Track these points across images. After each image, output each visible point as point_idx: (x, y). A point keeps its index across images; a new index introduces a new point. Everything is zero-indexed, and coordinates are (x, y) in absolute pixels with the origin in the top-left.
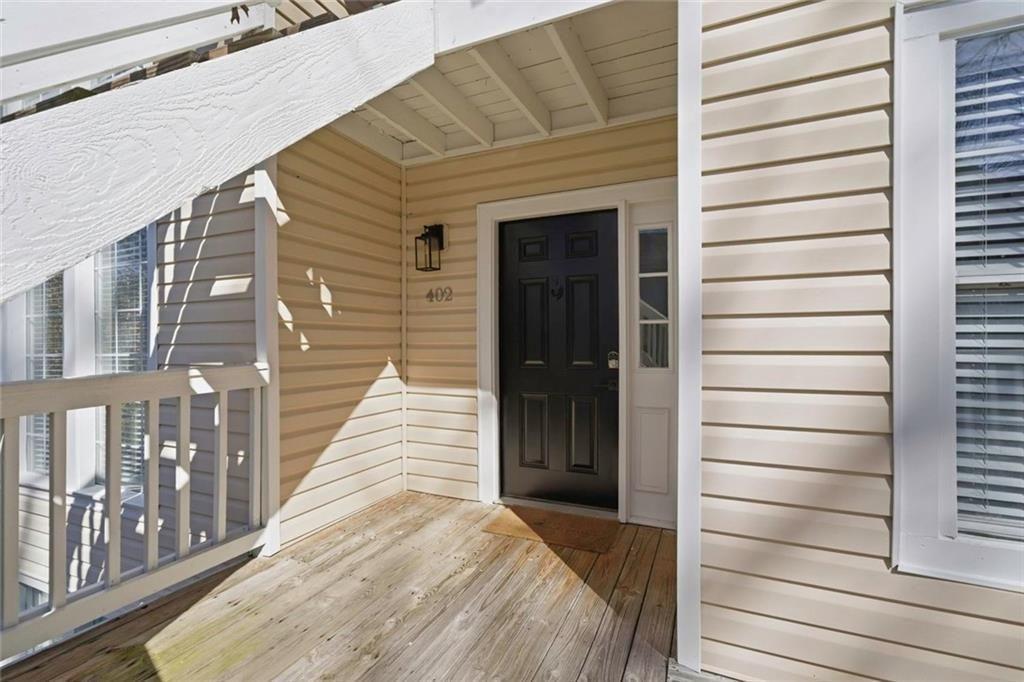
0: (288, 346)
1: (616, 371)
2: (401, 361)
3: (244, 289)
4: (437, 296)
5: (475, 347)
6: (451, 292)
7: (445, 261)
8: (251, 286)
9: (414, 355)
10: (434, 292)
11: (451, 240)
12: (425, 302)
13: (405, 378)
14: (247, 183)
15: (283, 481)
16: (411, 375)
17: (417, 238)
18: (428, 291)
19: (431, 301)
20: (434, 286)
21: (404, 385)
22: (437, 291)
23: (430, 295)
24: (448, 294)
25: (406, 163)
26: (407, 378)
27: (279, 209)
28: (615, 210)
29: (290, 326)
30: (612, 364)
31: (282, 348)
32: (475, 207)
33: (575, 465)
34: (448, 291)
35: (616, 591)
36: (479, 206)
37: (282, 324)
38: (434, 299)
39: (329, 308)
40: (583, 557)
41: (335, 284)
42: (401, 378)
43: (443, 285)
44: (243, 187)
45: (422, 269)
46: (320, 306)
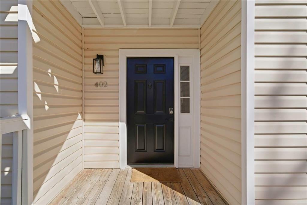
0: (39, 106)
1: (173, 114)
2: (82, 112)
3: (11, 72)
4: (100, 85)
5: (118, 106)
6: (107, 83)
7: (106, 71)
8: (16, 70)
9: (88, 110)
10: (98, 83)
11: (107, 62)
12: (95, 87)
13: (84, 119)
14: (11, 10)
15: (35, 181)
16: (86, 118)
17: (94, 59)
18: (96, 83)
19: (97, 87)
20: (98, 81)
21: (83, 122)
22: (100, 83)
23: (97, 85)
24: (105, 85)
25: (84, 26)
26: (85, 119)
27: (33, 31)
28: (173, 58)
29: (39, 96)
30: (171, 112)
31: (35, 107)
32: (118, 50)
33: (157, 149)
34: (105, 83)
35: (198, 197)
36: (120, 49)
37: (35, 94)
38: (99, 86)
39: (57, 87)
40: (176, 185)
41: (59, 75)
42: (82, 119)
43: (103, 80)
44: (8, 13)
45: (96, 73)
46: (52, 86)
